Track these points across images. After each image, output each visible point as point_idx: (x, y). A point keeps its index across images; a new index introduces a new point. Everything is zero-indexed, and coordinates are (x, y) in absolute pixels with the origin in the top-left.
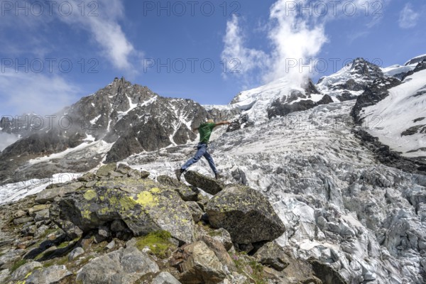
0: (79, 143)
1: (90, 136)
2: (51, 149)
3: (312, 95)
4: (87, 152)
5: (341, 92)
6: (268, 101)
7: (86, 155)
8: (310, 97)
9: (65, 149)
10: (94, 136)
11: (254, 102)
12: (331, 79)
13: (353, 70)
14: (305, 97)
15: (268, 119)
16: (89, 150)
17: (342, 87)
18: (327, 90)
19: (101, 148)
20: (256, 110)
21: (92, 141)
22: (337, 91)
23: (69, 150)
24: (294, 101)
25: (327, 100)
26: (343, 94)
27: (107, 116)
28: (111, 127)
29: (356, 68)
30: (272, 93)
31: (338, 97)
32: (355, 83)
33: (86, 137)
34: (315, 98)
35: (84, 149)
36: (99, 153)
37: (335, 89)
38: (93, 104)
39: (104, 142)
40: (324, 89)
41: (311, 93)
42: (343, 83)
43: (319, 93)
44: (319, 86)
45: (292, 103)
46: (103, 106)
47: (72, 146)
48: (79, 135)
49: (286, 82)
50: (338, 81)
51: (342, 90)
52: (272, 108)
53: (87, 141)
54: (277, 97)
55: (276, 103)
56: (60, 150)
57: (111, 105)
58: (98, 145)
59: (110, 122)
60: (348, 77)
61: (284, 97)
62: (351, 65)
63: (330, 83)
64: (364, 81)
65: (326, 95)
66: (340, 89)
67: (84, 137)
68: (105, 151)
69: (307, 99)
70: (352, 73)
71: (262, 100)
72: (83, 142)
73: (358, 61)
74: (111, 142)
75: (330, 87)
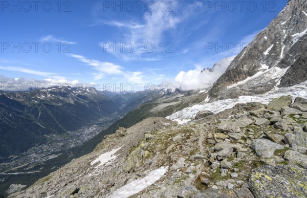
0: (255, 72)
1: (265, 65)
2: (238, 79)
4: (262, 79)
7: (262, 80)
9: (246, 78)
10: (267, 64)
16: (264, 77)
19: (275, 74)
21: (266, 70)
23: (249, 78)
27: (280, 44)
28: (284, 53)
33: (261, 66)
35: (260, 77)
36: (273, 78)
38: (266, 38)
39: (278, 69)
46: (275, 35)
47: (251, 75)
48: (255, 66)
53: (262, 70)
56: (243, 79)
57: (284, 31)
58: (271, 72)
59: (283, 49)
67: (259, 66)
68: (279, 76)
72: (259, 71)
74: (285, 67)
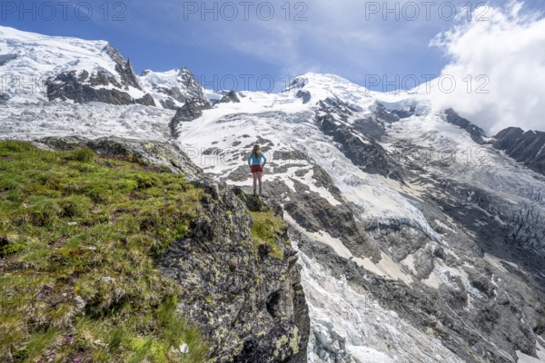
3: (130, 87)
5: (165, 97)
6: (50, 68)
8: (127, 89)
11: (15, 57)
12: (156, 77)
13: (180, 78)
14: (119, 86)
15: (47, 99)
17: (167, 91)
18: (151, 88)
20: (16, 73)
22: (161, 94)
24: (101, 86)
25: (147, 100)
26: (167, 101)
29: (183, 77)
30: (61, 56)
31: (162, 102)
32: (180, 94)
34: (134, 93)
37: (160, 91)
40: (148, 86)
41: (130, 83)
42: (169, 88)
43: (140, 89)
44: (142, 80)
45: (98, 88)
49: (93, 51)
50: (163, 82)
51: (166, 96)
52: (59, 82)
54: (70, 68)
55: (68, 77)
60: (174, 83)
61: (84, 74)
62: (179, 71)
63: (155, 81)
64: (188, 94)
65: (148, 95)
66: (165, 93)
69: (122, 90)
70: (179, 81)
71: (35, 59)
73: (185, 70)
75: (154, 86)
